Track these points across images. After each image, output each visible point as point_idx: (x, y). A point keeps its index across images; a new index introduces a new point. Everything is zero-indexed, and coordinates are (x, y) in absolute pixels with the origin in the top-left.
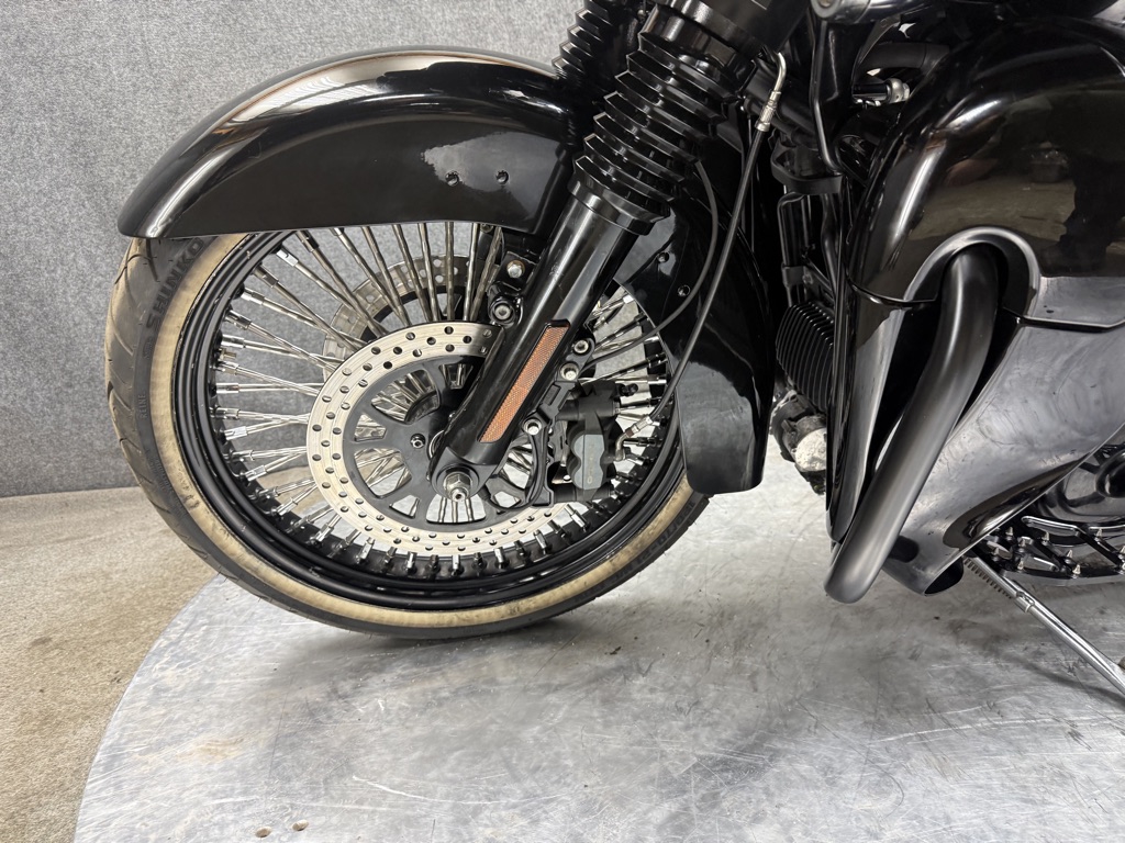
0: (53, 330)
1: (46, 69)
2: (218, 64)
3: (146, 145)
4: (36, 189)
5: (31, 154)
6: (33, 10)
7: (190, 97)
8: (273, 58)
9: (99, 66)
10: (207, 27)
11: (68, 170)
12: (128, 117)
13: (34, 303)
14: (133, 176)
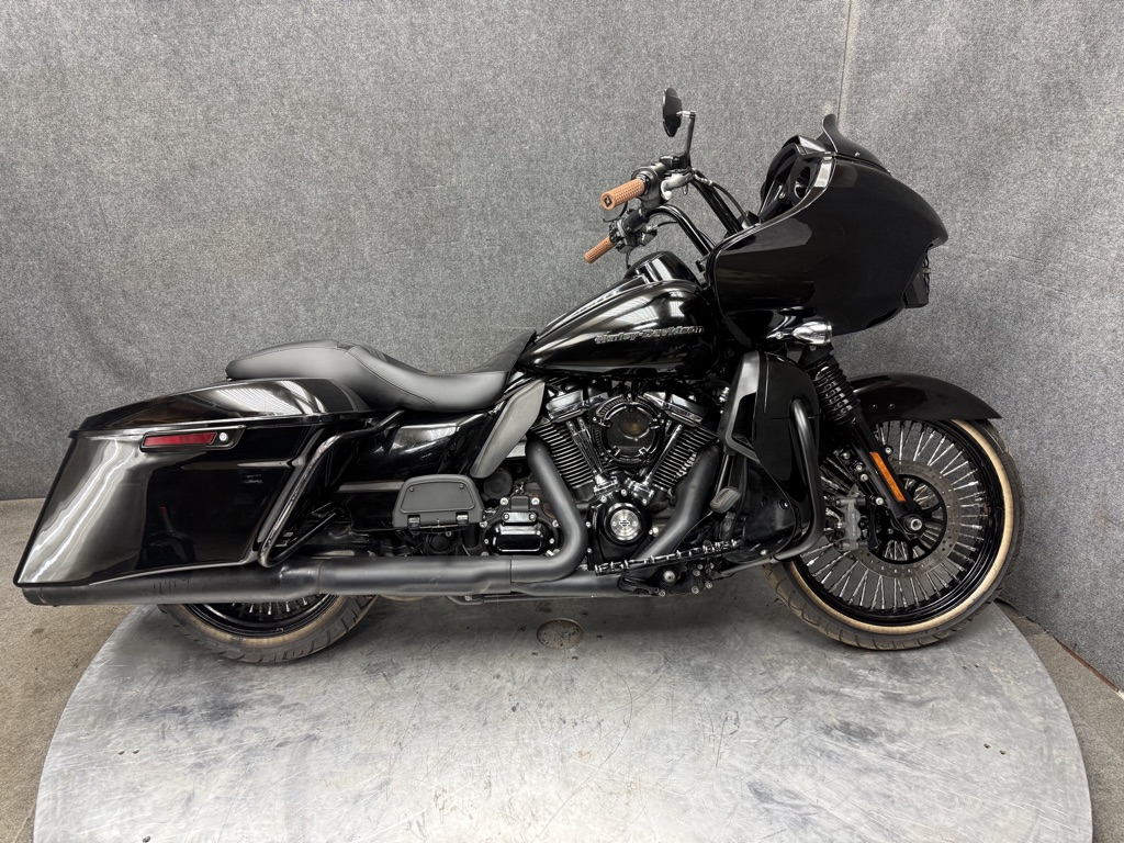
0: (48, 395)
1: (34, 228)
2: (154, 226)
3: (106, 278)
4: (32, 305)
5: (27, 283)
6: (24, 190)
7: (135, 247)
8: (193, 222)
9: (71, 227)
10: (146, 201)
11: (52, 293)
12: (93, 260)
13: (33, 378)
14: (98, 298)
